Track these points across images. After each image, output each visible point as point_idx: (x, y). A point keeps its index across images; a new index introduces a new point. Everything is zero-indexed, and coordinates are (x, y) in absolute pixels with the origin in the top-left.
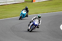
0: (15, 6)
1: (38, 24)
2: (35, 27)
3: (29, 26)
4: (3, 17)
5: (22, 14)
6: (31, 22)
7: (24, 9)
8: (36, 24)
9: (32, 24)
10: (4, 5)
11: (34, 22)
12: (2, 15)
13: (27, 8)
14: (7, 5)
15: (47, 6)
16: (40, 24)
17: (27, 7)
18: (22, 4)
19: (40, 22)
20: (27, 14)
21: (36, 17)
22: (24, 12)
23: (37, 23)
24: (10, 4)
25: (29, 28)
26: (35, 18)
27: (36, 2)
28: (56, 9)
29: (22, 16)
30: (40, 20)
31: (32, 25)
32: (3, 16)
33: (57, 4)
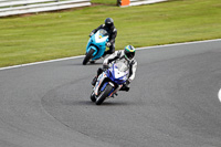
0: (57, 18)
1: (125, 79)
2: (116, 87)
3: (94, 84)
4: (16, 58)
5: (91, 44)
6: (100, 72)
7: (101, 28)
8: (117, 76)
9: (103, 76)
10: (18, 15)
11: (111, 70)
12: (12, 52)
13: (112, 24)
14: (28, 17)
15: (170, 19)
16: (132, 77)
17: (112, 20)
18: (81, 11)
19: (134, 70)
20: (109, 44)
21: (119, 55)
22: (100, 38)
23: (122, 74)
24: (40, 13)
25: (96, 92)
26: (116, 58)
27: (131, 4)
28: (204, 32)
29: (93, 51)
30: (133, 63)
31: (106, 80)
32: (15, 55)
33: (205, 12)
